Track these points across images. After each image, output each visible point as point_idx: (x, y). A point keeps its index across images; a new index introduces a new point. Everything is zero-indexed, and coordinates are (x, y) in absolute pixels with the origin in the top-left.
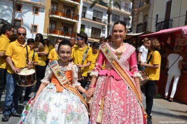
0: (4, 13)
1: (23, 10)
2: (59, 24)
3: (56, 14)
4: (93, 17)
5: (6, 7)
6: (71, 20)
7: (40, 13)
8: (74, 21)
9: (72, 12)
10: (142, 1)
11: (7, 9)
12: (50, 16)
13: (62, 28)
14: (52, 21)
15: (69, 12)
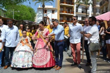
0: (40, 15)
1: (48, 12)
2: (64, 17)
3: (63, 12)
4: (82, 12)
5: (40, 12)
6: (70, 14)
7: (55, 13)
8: (72, 14)
9: (71, 10)
10: (104, 1)
11: (41, 13)
12: (60, 13)
13: (66, 19)
14: (61, 16)
15: (69, 10)
